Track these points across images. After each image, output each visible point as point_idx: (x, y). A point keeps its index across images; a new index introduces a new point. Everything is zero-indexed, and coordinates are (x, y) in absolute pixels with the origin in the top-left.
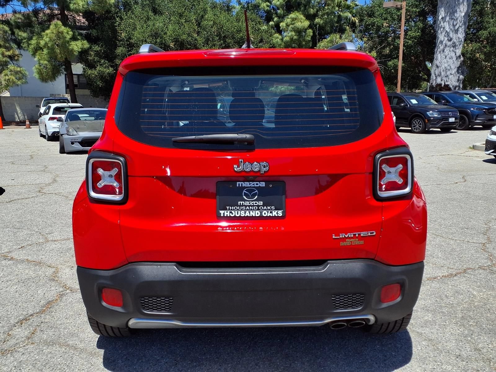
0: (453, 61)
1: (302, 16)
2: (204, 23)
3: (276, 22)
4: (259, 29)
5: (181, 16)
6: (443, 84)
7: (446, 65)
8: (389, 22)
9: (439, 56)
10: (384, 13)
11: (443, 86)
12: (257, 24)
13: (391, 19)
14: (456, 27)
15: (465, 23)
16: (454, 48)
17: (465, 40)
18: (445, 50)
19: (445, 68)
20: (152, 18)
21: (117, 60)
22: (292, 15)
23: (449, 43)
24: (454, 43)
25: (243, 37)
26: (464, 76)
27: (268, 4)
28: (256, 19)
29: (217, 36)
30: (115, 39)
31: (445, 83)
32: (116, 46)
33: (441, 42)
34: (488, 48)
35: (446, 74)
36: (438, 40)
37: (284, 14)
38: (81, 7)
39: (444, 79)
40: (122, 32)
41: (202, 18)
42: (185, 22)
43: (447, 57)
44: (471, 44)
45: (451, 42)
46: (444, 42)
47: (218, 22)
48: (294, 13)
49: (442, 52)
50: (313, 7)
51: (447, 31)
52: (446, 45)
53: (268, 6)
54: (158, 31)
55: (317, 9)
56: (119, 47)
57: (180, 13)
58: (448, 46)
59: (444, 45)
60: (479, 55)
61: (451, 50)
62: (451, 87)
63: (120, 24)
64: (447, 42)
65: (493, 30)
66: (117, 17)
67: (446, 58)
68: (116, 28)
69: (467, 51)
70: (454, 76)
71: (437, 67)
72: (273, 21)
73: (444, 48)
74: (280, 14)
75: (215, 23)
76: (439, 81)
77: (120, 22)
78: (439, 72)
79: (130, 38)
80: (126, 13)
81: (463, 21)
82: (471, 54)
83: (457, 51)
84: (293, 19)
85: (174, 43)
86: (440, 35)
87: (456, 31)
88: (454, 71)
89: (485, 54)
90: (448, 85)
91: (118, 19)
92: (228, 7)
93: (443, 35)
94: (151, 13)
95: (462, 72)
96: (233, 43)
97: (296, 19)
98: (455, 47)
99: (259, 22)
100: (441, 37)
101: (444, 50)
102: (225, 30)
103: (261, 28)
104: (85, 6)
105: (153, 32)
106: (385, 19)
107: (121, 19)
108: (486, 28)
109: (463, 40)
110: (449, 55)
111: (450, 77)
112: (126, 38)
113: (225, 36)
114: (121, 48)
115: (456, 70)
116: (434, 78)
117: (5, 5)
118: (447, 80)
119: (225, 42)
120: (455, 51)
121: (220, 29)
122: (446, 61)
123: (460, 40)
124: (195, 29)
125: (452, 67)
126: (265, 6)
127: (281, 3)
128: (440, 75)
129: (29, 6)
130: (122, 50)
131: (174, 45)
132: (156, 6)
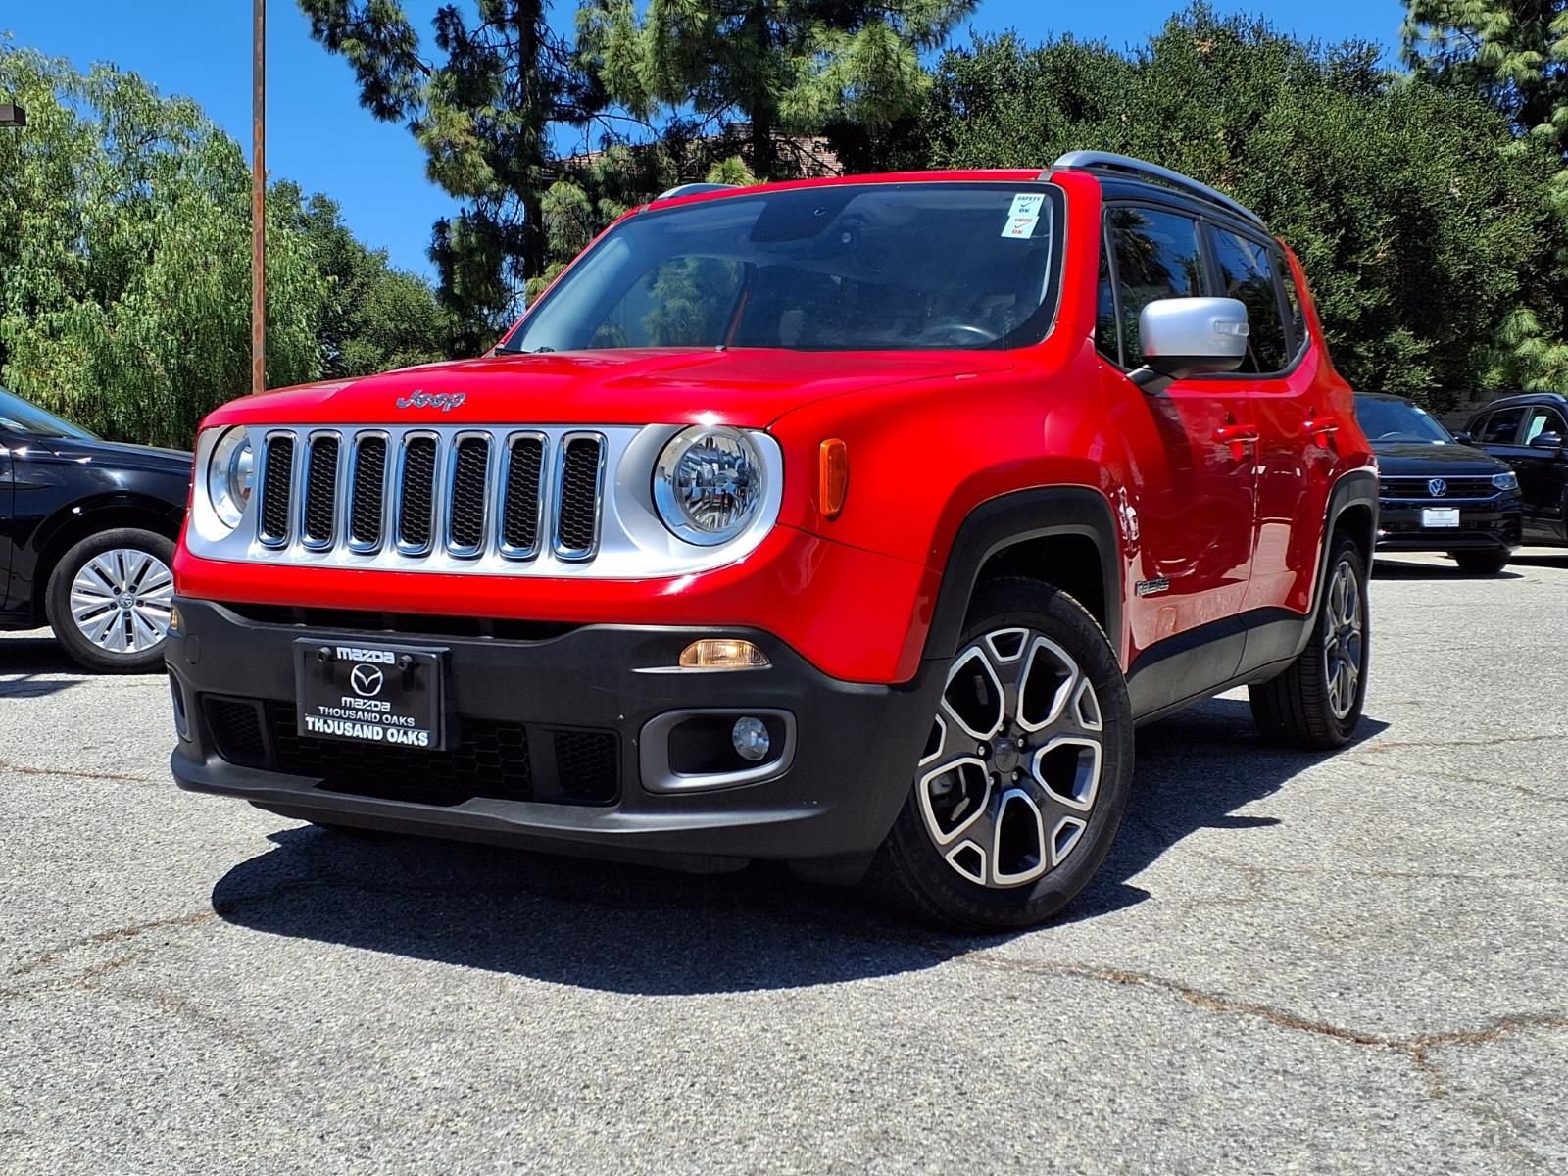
2: (1258, 140)
4: (1492, 155)
5: (1170, 116)
12: (1484, 135)
20: (1061, 133)
25: (1412, 183)
27: (1535, 56)
28: (1480, 117)
29: (1309, 185)
38: (814, 111)
41: (1252, 123)
42: (1184, 139)
47: (1313, 131)
53: (1530, 65)
57: (1166, 110)
63: (944, 162)
66: (937, 138)
72: (1550, 120)
75: (1299, 138)
77: (943, 156)
80: (969, 124)
91: (936, 146)
92: (1364, 76)
94: (1057, 116)
96: (1372, 208)
99: (1493, 128)
102: (1341, 161)
103: (1500, 149)
104: (828, 107)
113: (1337, 182)
117: (587, 119)
119: (1336, 205)
121: (1319, 158)
124: (1219, 163)
126: (1521, 66)
129: (651, 117)
132: (1083, 91)
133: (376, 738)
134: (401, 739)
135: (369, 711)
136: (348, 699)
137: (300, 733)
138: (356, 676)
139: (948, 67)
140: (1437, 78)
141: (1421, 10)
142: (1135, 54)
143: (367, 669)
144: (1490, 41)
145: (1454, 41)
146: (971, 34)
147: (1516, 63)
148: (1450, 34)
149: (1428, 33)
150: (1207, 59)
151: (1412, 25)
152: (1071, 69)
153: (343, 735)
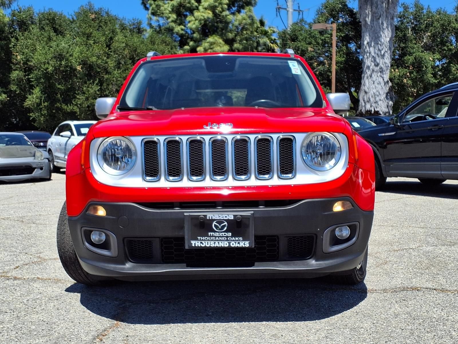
0: (382, 86)
1: (221, 41)
2: (115, 45)
3: (192, 46)
6: (373, 110)
7: (375, 91)
8: (314, 46)
9: (367, 81)
10: (308, 37)
11: (373, 112)
13: (315, 43)
14: (383, 52)
15: (390, 49)
16: (382, 74)
17: (392, 66)
18: (373, 76)
19: (374, 93)
20: (55, 39)
21: (12, 86)
22: (210, 39)
23: (376, 68)
24: (381, 68)
26: (393, 102)
27: (183, 27)
29: (130, 59)
30: (9, 63)
31: (374, 110)
32: (10, 70)
33: (368, 67)
34: (415, 73)
35: (375, 100)
36: (364, 65)
37: (200, 39)
39: (374, 105)
40: (18, 54)
41: (111, 40)
42: (94, 43)
43: (376, 83)
44: (397, 69)
45: (378, 68)
46: (371, 67)
47: (130, 44)
48: (212, 37)
49: (369, 77)
50: (231, 31)
51: (373, 56)
52: (373, 71)
53: (182, 30)
54: (63, 52)
55: (235, 34)
56: (14, 70)
58: (376, 72)
59: (371, 70)
60: (407, 81)
61: (379, 75)
62: (381, 113)
63: (15, 45)
64: (374, 67)
65: (419, 55)
66: (12, 37)
67: (374, 83)
68: (11, 49)
69: (395, 76)
70: (383, 101)
71: (366, 92)
72: (188, 45)
73: (371, 73)
74: (196, 38)
75: (127, 45)
76: (368, 107)
77: (15, 43)
78: (368, 97)
79: (28, 60)
80: (22, 34)
81: (388, 47)
82: (399, 79)
83: (385, 76)
84: (212, 44)
85: (81, 66)
86: (367, 60)
87: (383, 56)
88: (383, 96)
89: (412, 79)
90: (378, 111)
91: (13, 40)
92: (139, 29)
93: (370, 60)
94: (53, 34)
95: (390, 98)
97: (214, 43)
98: (383, 72)
100: (368, 62)
101: (371, 75)
102: (139, 53)
105: (57, 53)
106: (310, 43)
107: (17, 39)
108: (411, 53)
109: (390, 65)
110: (377, 81)
111: (380, 103)
112: (23, 60)
114: (17, 72)
115: (385, 96)
116: (363, 104)
118: (377, 106)
120: (383, 76)
121: (133, 52)
122: (374, 87)
123: (387, 65)
125: (381, 93)
126: (180, 30)
127: (197, 26)
128: (369, 101)
130: (18, 75)
131: (82, 68)
132: (57, 27)
133: (225, 246)
134: (237, 245)
135: (221, 237)
136: (212, 233)
137: (187, 247)
138: (215, 225)
139: (14, 15)
140: (159, 31)
141: (153, 11)
142: (71, 16)
143: (220, 222)
144: (171, 22)
145: (162, 21)
146: (18, 6)
147: (178, 29)
148: (160, 19)
149: (154, 18)
150: (93, 20)
151: (150, 15)
152: (53, 19)
153: (210, 247)
